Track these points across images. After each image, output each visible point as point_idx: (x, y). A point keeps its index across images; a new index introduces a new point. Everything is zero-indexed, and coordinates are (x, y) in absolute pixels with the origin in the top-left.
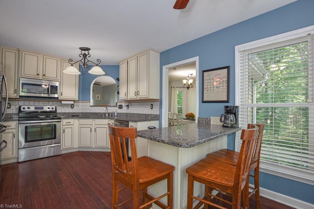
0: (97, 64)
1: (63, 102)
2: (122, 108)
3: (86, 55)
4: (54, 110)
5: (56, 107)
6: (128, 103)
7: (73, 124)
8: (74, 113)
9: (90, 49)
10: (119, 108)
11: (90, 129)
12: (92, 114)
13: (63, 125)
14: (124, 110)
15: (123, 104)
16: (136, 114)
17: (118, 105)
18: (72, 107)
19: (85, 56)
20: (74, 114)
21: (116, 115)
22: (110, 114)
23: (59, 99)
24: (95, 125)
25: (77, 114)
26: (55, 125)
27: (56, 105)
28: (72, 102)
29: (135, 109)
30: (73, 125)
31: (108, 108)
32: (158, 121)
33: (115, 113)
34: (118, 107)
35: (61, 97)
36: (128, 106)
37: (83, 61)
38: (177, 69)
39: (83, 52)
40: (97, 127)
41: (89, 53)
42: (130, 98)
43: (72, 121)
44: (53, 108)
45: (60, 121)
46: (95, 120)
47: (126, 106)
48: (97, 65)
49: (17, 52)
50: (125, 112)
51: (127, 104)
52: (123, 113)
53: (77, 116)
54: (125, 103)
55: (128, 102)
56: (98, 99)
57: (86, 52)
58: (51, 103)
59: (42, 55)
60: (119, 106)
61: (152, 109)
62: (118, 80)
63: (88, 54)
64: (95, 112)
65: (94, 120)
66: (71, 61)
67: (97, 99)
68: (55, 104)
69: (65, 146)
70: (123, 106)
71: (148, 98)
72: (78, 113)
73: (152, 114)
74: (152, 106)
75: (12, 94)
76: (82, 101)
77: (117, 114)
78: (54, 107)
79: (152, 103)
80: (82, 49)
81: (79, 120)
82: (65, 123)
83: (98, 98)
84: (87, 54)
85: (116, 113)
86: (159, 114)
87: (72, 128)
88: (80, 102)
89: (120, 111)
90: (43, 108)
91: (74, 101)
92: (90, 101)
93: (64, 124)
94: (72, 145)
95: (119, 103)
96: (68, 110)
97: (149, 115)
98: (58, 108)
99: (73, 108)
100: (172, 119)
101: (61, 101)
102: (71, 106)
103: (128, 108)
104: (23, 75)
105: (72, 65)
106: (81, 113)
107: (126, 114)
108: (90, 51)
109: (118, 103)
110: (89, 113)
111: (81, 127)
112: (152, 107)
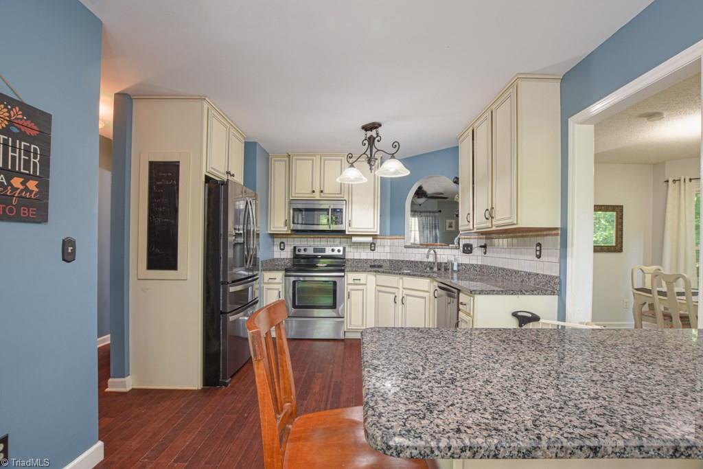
0: (393, 154)
1: (355, 239)
2: (470, 252)
3: (374, 139)
4: (341, 253)
5: (344, 249)
6: (486, 238)
7: (365, 282)
8: (376, 260)
9: (380, 125)
10: (464, 252)
11: (393, 296)
12: (407, 264)
13: (349, 284)
14: (476, 258)
15: (475, 242)
16: (500, 269)
17: (461, 245)
18: (373, 248)
19: (371, 141)
20: (376, 263)
21: (455, 268)
22: (443, 265)
23: (347, 233)
24: (404, 288)
25: (381, 263)
26: (335, 283)
27: (344, 245)
28: (370, 239)
29: (499, 255)
30: (365, 284)
31: (436, 250)
32: (556, 298)
33: (453, 265)
34: (461, 249)
35: (350, 230)
36: (485, 246)
37: (368, 153)
38: (665, 114)
39: (369, 133)
40: (407, 295)
41: (377, 134)
42: (479, 226)
43: (362, 276)
44: (339, 251)
45: (343, 276)
46: (404, 278)
47: (481, 247)
48: (393, 156)
49: (287, 159)
50: (480, 263)
51: (483, 242)
52: (472, 265)
53: (380, 266)
54: (478, 238)
55: (484, 236)
56: (451, 229)
57: (373, 133)
58: (338, 241)
59: (318, 157)
60: (465, 246)
61: (539, 257)
62: (456, 181)
63: (378, 136)
64: (413, 260)
65: (402, 279)
66: (350, 158)
67: (448, 229)
68: (344, 242)
69: (350, 324)
70: (475, 245)
71: (514, 224)
72: (384, 261)
73: (538, 272)
74: (538, 248)
75: (281, 228)
76: (391, 235)
77: (458, 265)
78: (341, 249)
79: (540, 240)
80: (367, 128)
81: (375, 276)
82: (351, 281)
83: (450, 227)
84: (375, 136)
85: (456, 264)
86: (557, 274)
87: (363, 290)
88: (387, 239)
89: (466, 259)
90: (323, 250)
91: (375, 237)
92: (404, 235)
93: (349, 282)
94: (362, 325)
95: (465, 238)
96: (365, 254)
97: (530, 274)
98: (347, 249)
99: (374, 250)
100: (649, 291)
101: (350, 236)
102: (371, 247)
103: (485, 253)
104: (293, 195)
105: (352, 165)
106: (390, 260)
107: (482, 267)
108: (380, 129)
109: (462, 238)
110: (403, 261)
111: (379, 291)
112: (540, 251)
